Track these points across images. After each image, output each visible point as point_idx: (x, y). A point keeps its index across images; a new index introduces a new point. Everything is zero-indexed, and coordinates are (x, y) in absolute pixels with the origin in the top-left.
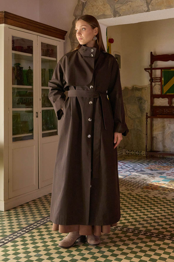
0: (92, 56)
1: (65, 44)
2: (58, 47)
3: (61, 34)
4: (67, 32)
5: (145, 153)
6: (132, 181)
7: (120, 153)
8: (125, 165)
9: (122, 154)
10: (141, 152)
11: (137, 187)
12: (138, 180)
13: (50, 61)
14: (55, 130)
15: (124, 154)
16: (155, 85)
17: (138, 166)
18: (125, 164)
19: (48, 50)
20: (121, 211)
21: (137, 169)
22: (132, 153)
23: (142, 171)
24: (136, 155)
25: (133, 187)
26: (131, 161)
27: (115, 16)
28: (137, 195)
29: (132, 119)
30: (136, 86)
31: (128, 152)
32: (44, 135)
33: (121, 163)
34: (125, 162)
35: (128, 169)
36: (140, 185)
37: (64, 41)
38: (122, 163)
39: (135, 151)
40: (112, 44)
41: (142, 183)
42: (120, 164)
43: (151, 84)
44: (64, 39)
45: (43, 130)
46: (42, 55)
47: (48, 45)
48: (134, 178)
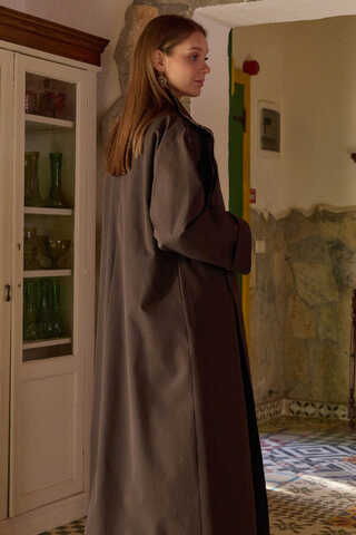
1: (101, 79)
2: (78, 87)
3: (88, 48)
4: (107, 42)
5: (346, 413)
6: (300, 500)
7: (272, 411)
8: (285, 449)
9: (277, 413)
10: (336, 409)
11: (311, 517)
12: (316, 496)
13: (54, 129)
14: (66, 341)
15: (283, 412)
17: (324, 453)
18: (284, 444)
19: (48, 96)
21: (318, 462)
22: (310, 410)
23: (332, 467)
24: (321, 418)
25: (299, 519)
26: (303, 437)
29: (312, 307)
30: (327, 208)
31: (295, 408)
32: (29, 356)
33: (272, 440)
34: (285, 438)
35: (291, 461)
36: (320, 512)
37: (98, 69)
38: (277, 441)
39: (318, 406)
40: (253, 77)
41: (330, 506)
42: (268, 446)
44: (98, 64)
45: (27, 339)
46: (30, 111)
47: (47, 81)
48: (305, 490)
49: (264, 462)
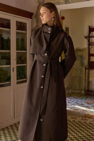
0: (49, 32)
2: (27, 24)
3: (29, 15)
4: (33, 14)
5: (84, 92)
6: (76, 112)
7: (68, 92)
10: (81, 91)
11: (79, 116)
12: (79, 111)
13: (22, 33)
14: (25, 79)
15: (70, 92)
16: (91, 48)
17: (80, 101)
18: (71, 99)
19: (21, 26)
20: (68, 133)
21: (79, 103)
22: (76, 91)
23: (82, 104)
24: (78, 93)
25: (76, 116)
26: (75, 97)
27: (66, 3)
28: (79, 122)
29: (76, 70)
30: (80, 49)
31: (73, 91)
32: (18, 83)
33: (68, 98)
35: (73, 103)
37: (31, 20)
38: (69, 98)
39: (78, 90)
40: (63, 20)
41: (82, 113)
42: (68, 100)
43: (89, 47)
44: (31, 18)
45: (17, 79)
46: (17, 30)
47: (21, 23)
48: (77, 110)
49: (67, 103)
